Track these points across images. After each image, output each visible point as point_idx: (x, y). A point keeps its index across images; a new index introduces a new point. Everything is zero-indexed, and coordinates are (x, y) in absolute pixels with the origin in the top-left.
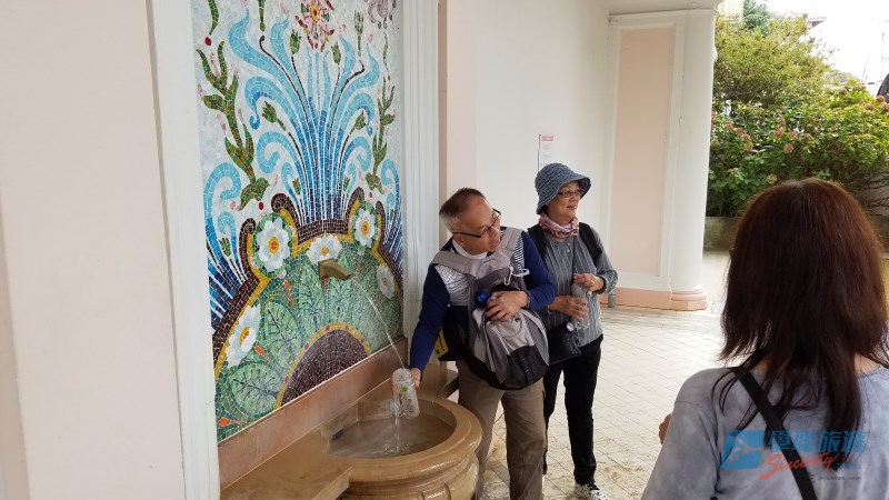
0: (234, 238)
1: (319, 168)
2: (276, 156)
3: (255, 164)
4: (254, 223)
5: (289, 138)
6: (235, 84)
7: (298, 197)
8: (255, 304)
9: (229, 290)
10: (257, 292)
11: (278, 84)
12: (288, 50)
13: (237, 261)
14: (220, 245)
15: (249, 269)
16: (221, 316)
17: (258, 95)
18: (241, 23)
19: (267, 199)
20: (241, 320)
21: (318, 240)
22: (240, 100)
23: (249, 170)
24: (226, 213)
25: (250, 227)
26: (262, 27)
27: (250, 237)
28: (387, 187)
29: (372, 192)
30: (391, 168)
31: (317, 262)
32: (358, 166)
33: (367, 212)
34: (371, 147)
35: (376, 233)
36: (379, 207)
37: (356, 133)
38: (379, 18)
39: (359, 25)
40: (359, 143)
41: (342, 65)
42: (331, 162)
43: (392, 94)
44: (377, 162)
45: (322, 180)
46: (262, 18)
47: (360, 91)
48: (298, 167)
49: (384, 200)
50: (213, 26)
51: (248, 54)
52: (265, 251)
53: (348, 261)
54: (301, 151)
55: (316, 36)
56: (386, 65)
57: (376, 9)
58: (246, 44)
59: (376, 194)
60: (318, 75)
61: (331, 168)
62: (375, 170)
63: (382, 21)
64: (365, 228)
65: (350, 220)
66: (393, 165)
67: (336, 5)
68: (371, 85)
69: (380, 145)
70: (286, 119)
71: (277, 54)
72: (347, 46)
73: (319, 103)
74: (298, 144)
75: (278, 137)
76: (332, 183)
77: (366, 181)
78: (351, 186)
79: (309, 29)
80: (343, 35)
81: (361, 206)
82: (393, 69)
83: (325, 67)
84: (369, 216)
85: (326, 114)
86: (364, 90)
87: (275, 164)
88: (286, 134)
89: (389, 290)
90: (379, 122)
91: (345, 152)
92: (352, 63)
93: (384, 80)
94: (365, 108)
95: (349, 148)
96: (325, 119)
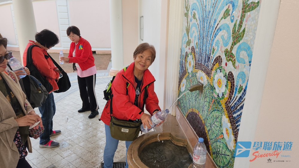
0: (184, 56)
2: (194, 32)
3: (189, 35)
4: (187, 54)
6: (189, 7)
8: (185, 79)
10: (186, 76)
13: (184, 63)
16: (181, 75)
17: (193, 10)
19: (190, 47)
21: (200, 72)
22: (189, 13)
24: (184, 48)
27: (186, 58)
28: (240, 64)
29: (228, 63)
30: (246, 51)
31: (199, 81)
32: (221, 43)
33: (222, 74)
34: (231, 31)
35: (225, 92)
36: (231, 76)
37: (223, 21)
40: (223, 27)
42: (209, 37)
44: (234, 43)
45: (205, 46)
48: (198, 37)
49: (235, 74)
52: (188, 64)
53: (209, 93)
54: (200, 31)
59: (230, 66)
61: (208, 40)
62: (231, 48)
64: (219, 83)
65: (213, 72)
66: (249, 48)
69: (238, 30)
70: (198, 17)
73: (208, 7)
74: (199, 27)
75: (195, 25)
76: (207, 48)
77: (224, 54)
78: (216, 53)
81: (219, 68)
84: (223, 77)
85: (210, 12)
87: (193, 35)
88: (197, 23)
89: (229, 141)
90: (241, 11)
91: (215, 32)
94: (231, 2)
95: (218, 30)
96: (209, 15)
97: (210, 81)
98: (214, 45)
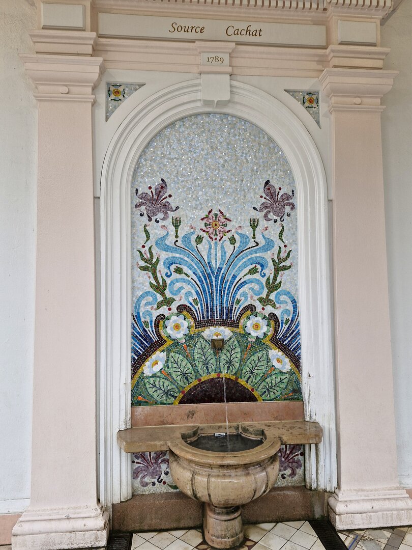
0: (152, 321)
1: (215, 294)
2: (182, 288)
3: (167, 292)
4: (164, 316)
5: (192, 281)
6: (158, 260)
7: (196, 307)
8: (163, 351)
9: (147, 342)
10: (165, 346)
11: (186, 258)
12: (194, 243)
13: (153, 331)
14: (143, 323)
15: (160, 335)
16: (141, 353)
17: (172, 264)
18: (163, 237)
19: (174, 306)
20: (154, 357)
21: (212, 328)
22: (160, 266)
23: (163, 294)
24: (148, 311)
25: (162, 317)
26: (177, 237)
27: (161, 322)
28: (281, 305)
29: (265, 307)
30: (286, 295)
31: (210, 339)
32: (250, 293)
33: (259, 319)
34: (264, 284)
35: (268, 331)
36: (273, 316)
37: (249, 277)
38: (275, 218)
39: (254, 224)
40: (251, 281)
41: (237, 245)
42: (224, 291)
43: (289, 254)
44: (270, 292)
45: (217, 300)
46: (177, 233)
47: (253, 256)
48: (197, 293)
49: (278, 313)
50: (147, 241)
51: (167, 249)
52: (171, 329)
53: (238, 342)
54: (201, 287)
55: (216, 235)
56: (282, 240)
57: (271, 214)
58: (166, 245)
59: (269, 309)
60: (216, 252)
61: (224, 294)
62: (268, 295)
63: (278, 219)
64: (256, 327)
65: (242, 321)
66: (289, 293)
67: (234, 219)
68: (265, 251)
69: (274, 282)
70: (190, 272)
71: (186, 246)
72: (242, 236)
73: (216, 264)
74: (198, 283)
75: (183, 280)
76: (225, 300)
77: (258, 302)
78: (243, 303)
79: (210, 233)
80: (240, 231)
81: (252, 314)
82: (291, 241)
83: (222, 247)
84: (261, 320)
85: (221, 269)
86: (258, 255)
87: (180, 292)
88: (189, 279)
89: (283, 367)
90: (273, 270)
91: (237, 286)
92: (246, 243)
93: (280, 248)
94: (259, 263)
95: (241, 284)
96: (221, 271)
97: (238, 330)
98: (238, 296)
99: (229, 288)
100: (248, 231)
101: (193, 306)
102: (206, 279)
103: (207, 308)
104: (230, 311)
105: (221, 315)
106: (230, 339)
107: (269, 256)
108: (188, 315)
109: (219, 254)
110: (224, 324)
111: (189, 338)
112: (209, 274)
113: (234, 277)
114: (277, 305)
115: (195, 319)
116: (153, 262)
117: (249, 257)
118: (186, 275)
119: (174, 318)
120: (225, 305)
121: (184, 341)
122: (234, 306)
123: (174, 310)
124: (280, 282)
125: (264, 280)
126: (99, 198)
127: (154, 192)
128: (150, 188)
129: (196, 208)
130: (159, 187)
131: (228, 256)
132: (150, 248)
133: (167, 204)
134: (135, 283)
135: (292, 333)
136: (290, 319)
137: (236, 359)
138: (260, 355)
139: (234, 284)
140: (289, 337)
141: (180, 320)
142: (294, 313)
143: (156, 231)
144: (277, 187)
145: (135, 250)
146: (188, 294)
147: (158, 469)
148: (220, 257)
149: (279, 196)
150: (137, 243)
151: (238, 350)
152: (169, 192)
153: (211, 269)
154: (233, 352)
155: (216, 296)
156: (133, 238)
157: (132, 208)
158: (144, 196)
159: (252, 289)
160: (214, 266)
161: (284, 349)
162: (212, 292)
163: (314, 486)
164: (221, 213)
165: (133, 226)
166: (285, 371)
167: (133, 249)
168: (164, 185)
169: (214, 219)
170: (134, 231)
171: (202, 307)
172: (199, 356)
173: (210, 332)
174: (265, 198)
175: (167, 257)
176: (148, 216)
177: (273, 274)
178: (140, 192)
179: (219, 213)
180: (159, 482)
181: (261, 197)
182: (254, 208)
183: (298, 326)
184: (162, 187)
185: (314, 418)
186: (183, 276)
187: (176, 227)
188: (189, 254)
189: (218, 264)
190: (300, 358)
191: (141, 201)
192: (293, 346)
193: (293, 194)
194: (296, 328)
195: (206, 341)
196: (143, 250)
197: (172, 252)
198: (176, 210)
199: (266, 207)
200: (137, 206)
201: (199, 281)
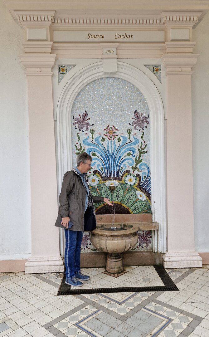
1: (111, 165)
2: (95, 163)
5: (100, 159)
6: (84, 150)
7: (102, 171)
11: (97, 149)
12: (101, 141)
17: (91, 151)
18: (86, 139)
19: (92, 171)
21: (110, 181)
28: (142, 170)
29: (134, 171)
30: (144, 165)
31: (109, 186)
32: (128, 165)
33: (132, 176)
34: (134, 160)
35: (136, 182)
36: (138, 175)
37: (127, 157)
38: (140, 128)
39: (129, 132)
40: (128, 159)
41: (121, 142)
42: (115, 164)
43: (146, 146)
44: (137, 164)
45: (112, 168)
46: (93, 137)
47: (129, 147)
48: (103, 165)
49: (140, 174)
50: (79, 141)
51: (88, 144)
52: (91, 181)
53: (122, 187)
54: (104, 162)
55: (111, 137)
56: (143, 139)
57: (138, 126)
58: (88, 142)
59: (136, 172)
60: (111, 145)
61: (115, 165)
62: (136, 166)
63: (141, 129)
64: (130, 180)
65: (124, 177)
66: (146, 164)
67: (120, 129)
68: (135, 145)
69: (139, 160)
70: (99, 155)
71: (97, 143)
72: (123, 137)
73: (111, 151)
74: (103, 160)
75: (96, 159)
76: (115, 168)
77: (131, 169)
78: (124, 169)
79: (108, 136)
80: (122, 135)
81: (128, 175)
82: (147, 139)
83: (114, 143)
84: (133, 177)
85: (114, 153)
86: (131, 146)
87: (94, 164)
88: (99, 158)
89: (143, 198)
90: (139, 154)
91: (121, 161)
92: (126, 141)
93: (142, 143)
94: (132, 151)
95: (123, 160)
96: (113, 155)
97: (122, 182)
98: (122, 166)
99: (118, 162)
100: (126, 135)
101: (101, 171)
102: (106, 158)
103: (107, 172)
104: (118, 173)
105: (114, 175)
106: (118, 186)
107: (136, 147)
108: (99, 175)
109: (113, 146)
110: (115, 179)
111: (99, 185)
112: (108, 156)
113: (120, 157)
114: (140, 170)
115: (102, 177)
116: (82, 151)
117: (127, 148)
118: (97, 156)
119: (92, 176)
120: (115, 171)
121: (97, 187)
122: (120, 171)
123: (92, 173)
124: (142, 159)
125: (134, 159)
126: (56, 121)
127: (81, 117)
128: (80, 115)
129: (101, 125)
130: (84, 115)
131: (117, 147)
132: (80, 144)
133: (88, 123)
134: (74, 161)
135: (147, 183)
136: (146, 176)
137: (121, 195)
138: (132, 193)
139: (120, 161)
140: (146, 185)
141: (95, 177)
142: (148, 174)
143: (83, 136)
144: (140, 113)
145: (73, 145)
146: (98, 165)
147: (86, 242)
148: (113, 148)
149: (142, 118)
150: (74, 142)
151: (122, 191)
152: (89, 117)
153: (109, 154)
154: (119, 192)
155: (112, 166)
156: (72, 139)
157: (71, 125)
158: (77, 119)
159: (128, 163)
160: (110, 152)
161: (143, 190)
162: (110, 165)
163: (156, 251)
164: (114, 126)
165: (72, 134)
166: (143, 200)
167: (72, 144)
168: (86, 114)
169: (110, 129)
170: (73, 136)
171: (105, 171)
172: (104, 193)
173: (109, 183)
174: (135, 119)
175: (88, 148)
176: (79, 129)
177: (138, 156)
178: (75, 118)
179: (112, 126)
180: (87, 248)
181: (133, 118)
182: (129, 124)
183: (150, 179)
184: (85, 115)
185: (156, 221)
186: (96, 157)
187: (92, 134)
188: (98, 147)
189: (112, 151)
190: (151, 194)
191: (75, 121)
192: (147, 189)
193: (148, 116)
194: (149, 180)
195: (107, 187)
196: (77, 145)
197: (90, 146)
198: (92, 126)
199: (135, 123)
200: (74, 124)
201: (104, 159)
